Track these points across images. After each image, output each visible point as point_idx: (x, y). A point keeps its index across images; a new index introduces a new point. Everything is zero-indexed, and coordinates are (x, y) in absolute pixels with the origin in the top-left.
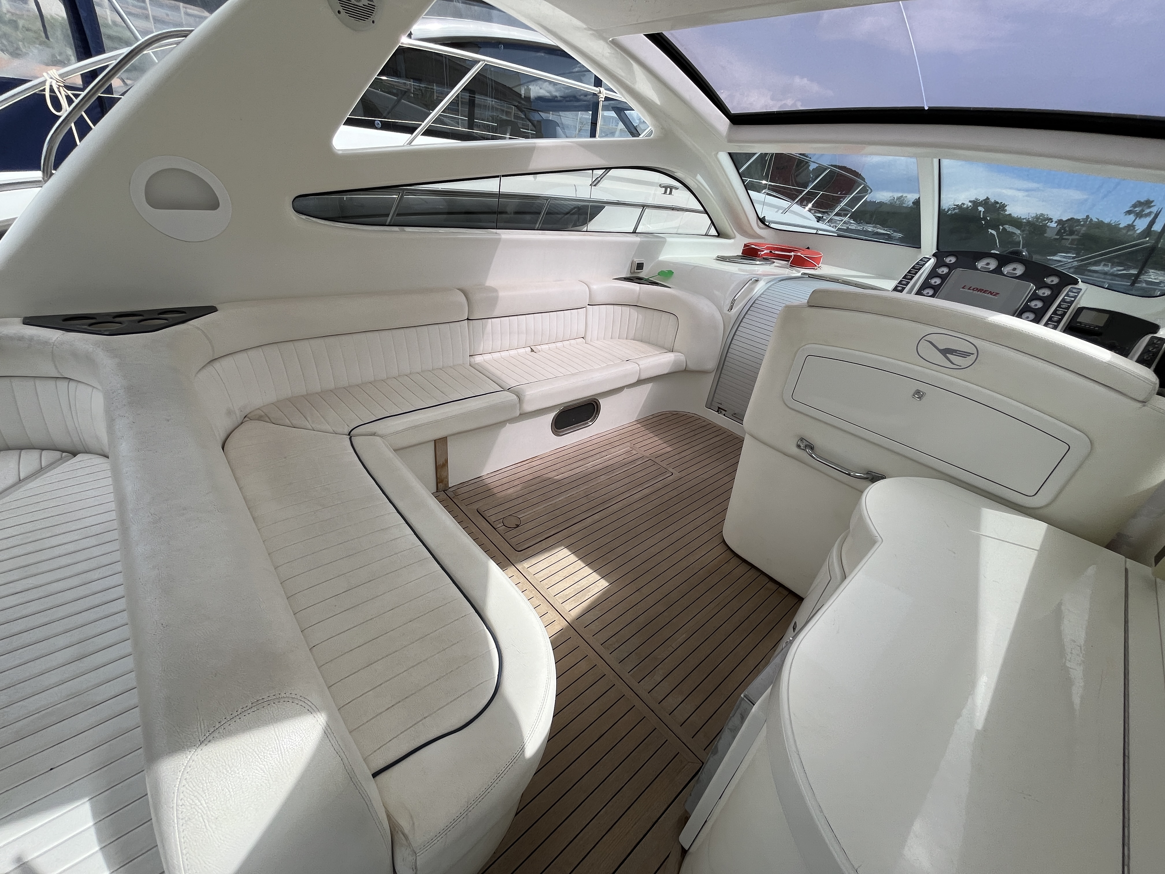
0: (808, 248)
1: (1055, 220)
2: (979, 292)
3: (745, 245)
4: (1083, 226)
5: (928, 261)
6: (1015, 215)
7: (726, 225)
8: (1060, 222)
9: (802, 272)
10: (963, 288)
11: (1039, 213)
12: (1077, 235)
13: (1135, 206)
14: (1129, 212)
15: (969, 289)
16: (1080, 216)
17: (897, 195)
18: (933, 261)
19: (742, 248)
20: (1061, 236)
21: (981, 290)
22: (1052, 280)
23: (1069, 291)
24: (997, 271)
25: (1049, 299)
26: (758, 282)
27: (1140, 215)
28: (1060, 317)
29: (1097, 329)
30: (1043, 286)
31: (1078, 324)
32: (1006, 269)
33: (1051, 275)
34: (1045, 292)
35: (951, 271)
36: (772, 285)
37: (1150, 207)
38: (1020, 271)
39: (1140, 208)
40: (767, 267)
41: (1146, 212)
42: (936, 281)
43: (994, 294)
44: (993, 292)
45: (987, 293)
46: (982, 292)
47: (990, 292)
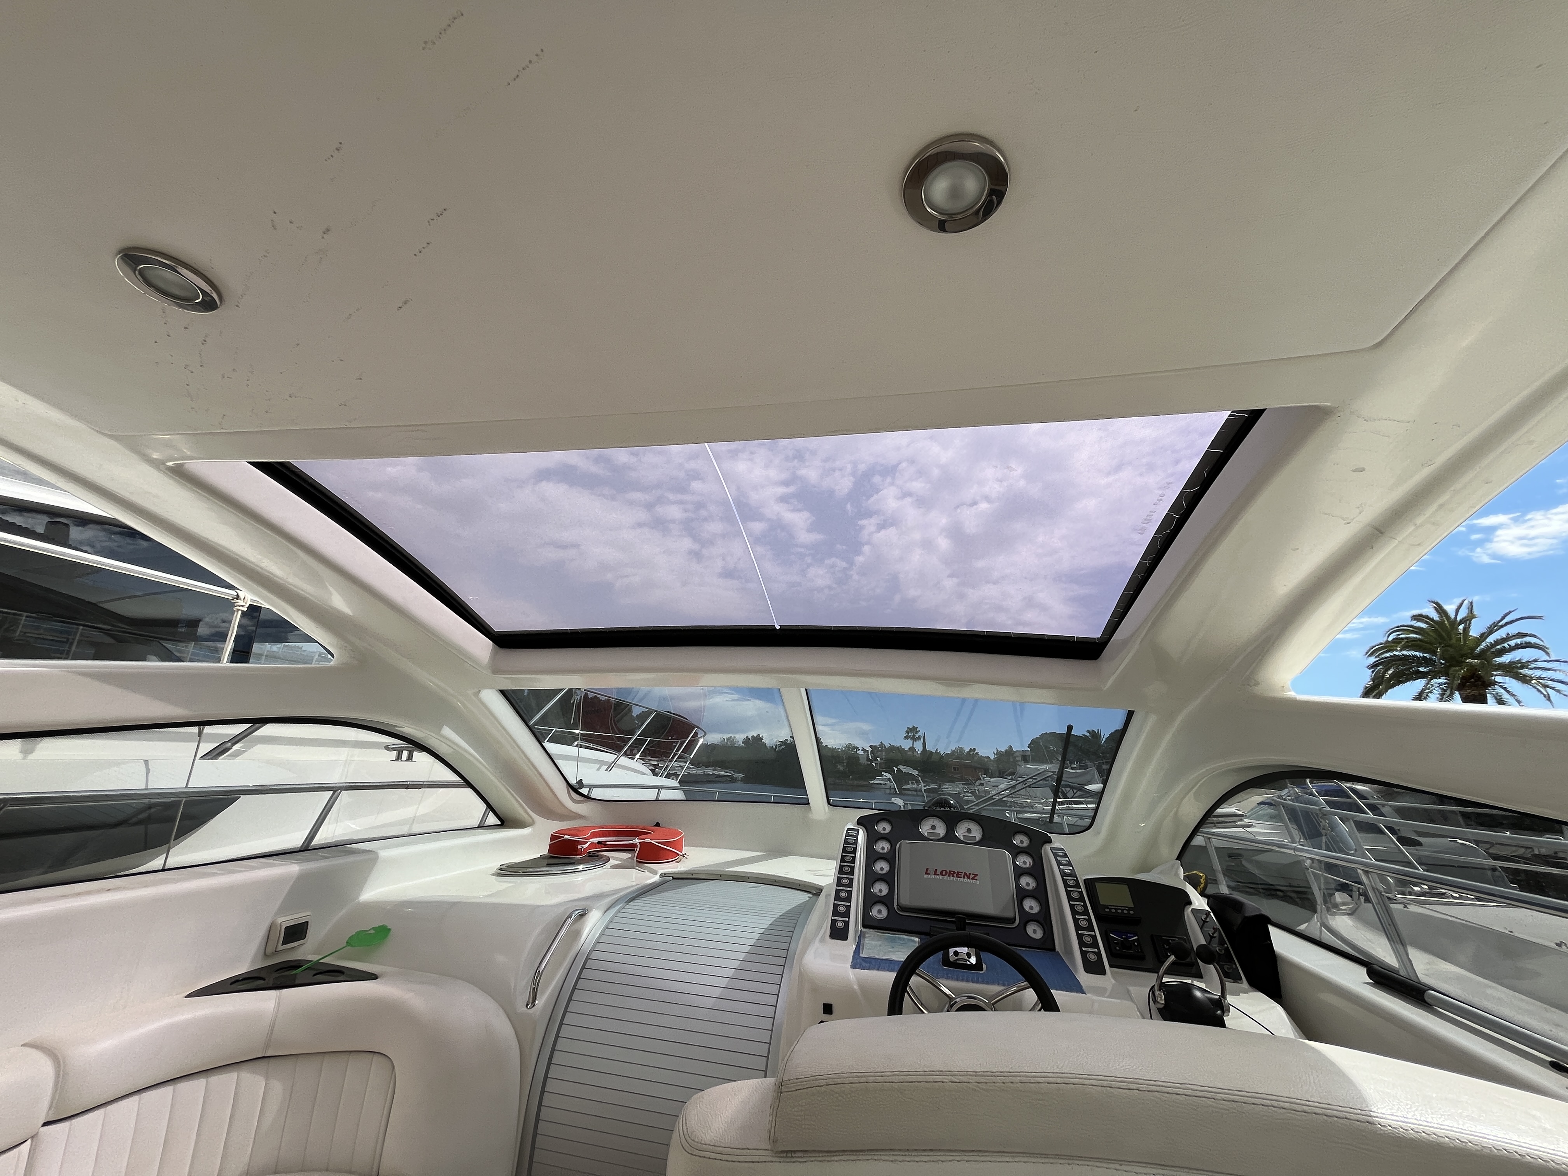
0: (658, 825)
3: (553, 837)
4: (881, 751)
5: (856, 835)
7: (514, 804)
9: (661, 872)
10: (926, 873)
13: (907, 732)
14: (906, 738)
15: (935, 874)
17: (726, 736)
18: (862, 836)
19: (549, 842)
21: (951, 874)
22: (1021, 840)
23: (1055, 855)
24: (950, 837)
25: (1038, 871)
26: (586, 916)
27: (914, 739)
28: (1082, 904)
29: (1132, 912)
30: (1016, 852)
31: (1107, 910)
32: (960, 832)
33: (1016, 833)
34: (1024, 861)
35: (893, 847)
36: (615, 916)
37: (917, 732)
38: (977, 833)
39: (912, 733)
40: (599, 871)
41: (917, 736)
42: (881, 867)
43: (972, 876)
44: (970, 874)
45: (962, 876)
46: (955, 875)
47: (965, 874)
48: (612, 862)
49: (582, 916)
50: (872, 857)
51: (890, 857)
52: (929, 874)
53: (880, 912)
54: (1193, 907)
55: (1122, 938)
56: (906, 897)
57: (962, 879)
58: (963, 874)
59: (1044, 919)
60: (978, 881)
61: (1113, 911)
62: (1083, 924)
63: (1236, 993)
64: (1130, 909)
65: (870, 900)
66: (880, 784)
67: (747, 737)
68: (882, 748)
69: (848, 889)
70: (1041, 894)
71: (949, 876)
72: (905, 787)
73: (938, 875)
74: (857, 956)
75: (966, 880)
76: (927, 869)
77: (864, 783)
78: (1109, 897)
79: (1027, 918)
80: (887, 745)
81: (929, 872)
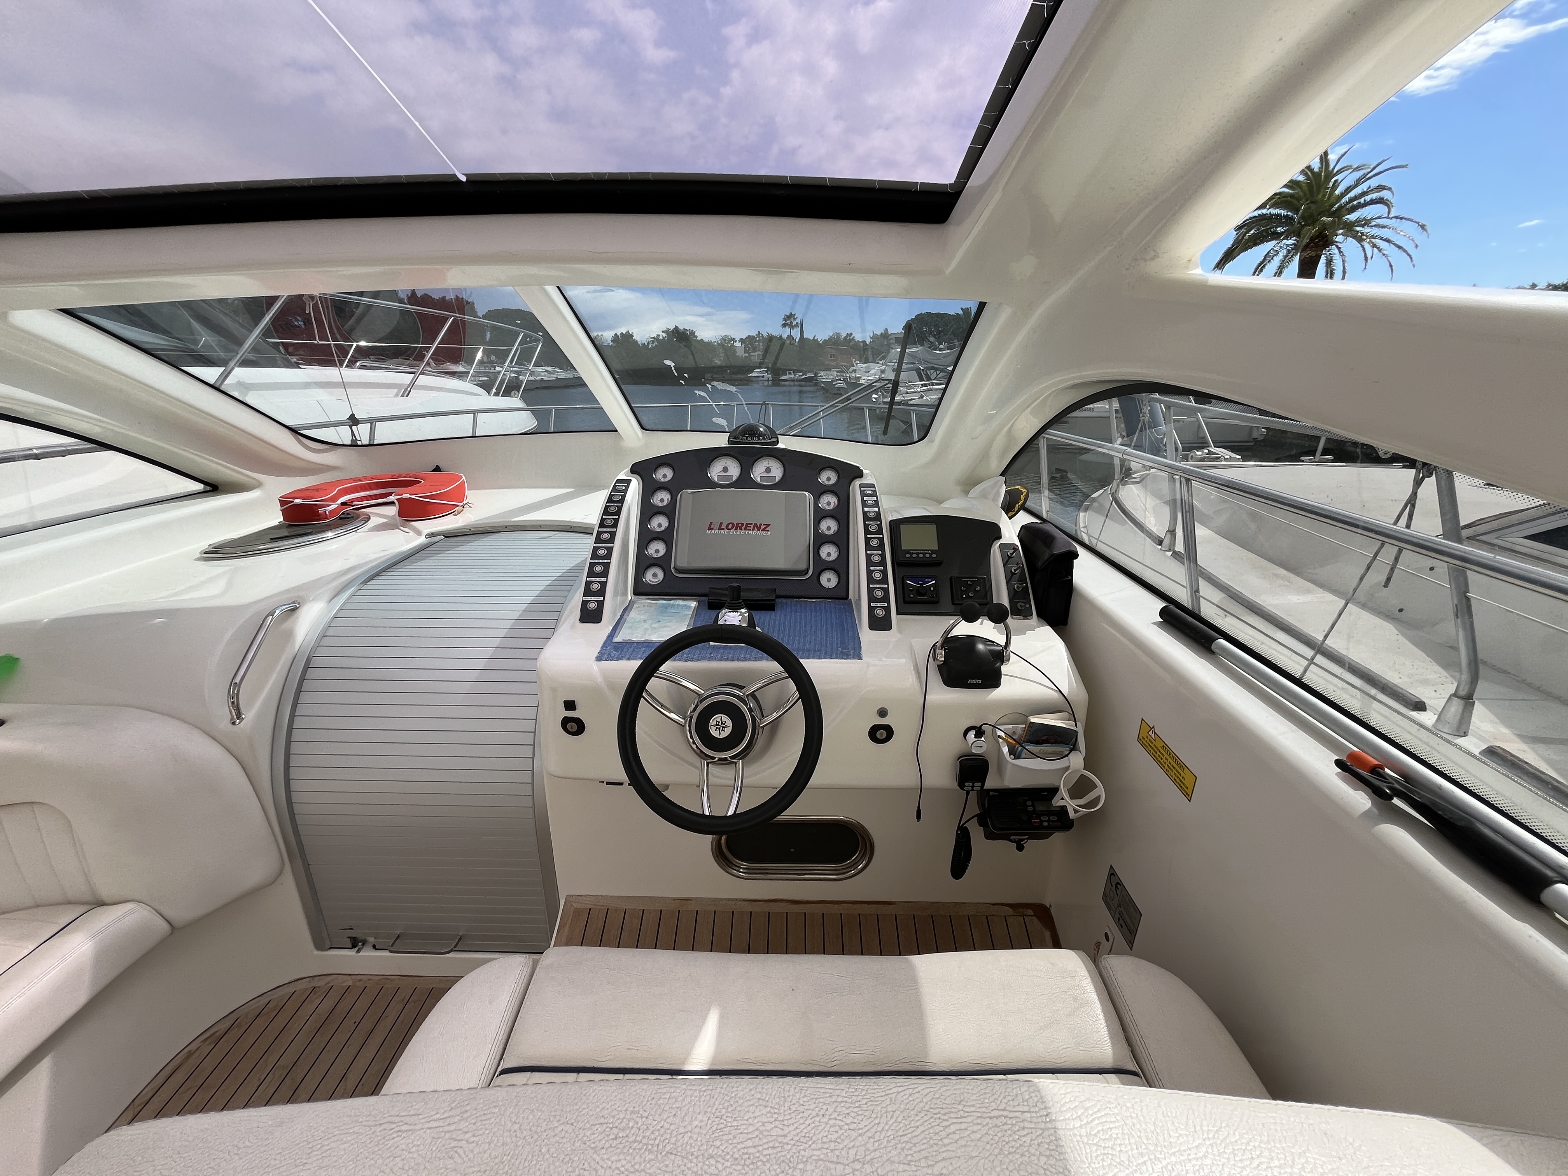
0: (437, 469)
1: (737, 340)
2: (739, 532)
3: (288, 500)
4: (759, 341)
5: (627, 487)
6: (706, 340)
8: (741, 340)
9: (426, 531)
10: (710, 528)
11: (723, 334)
12: (759, 351)
13: (785, 319)
14: (784, 325)
15: (720, 528)
16: (754, 333)
18: (635, 487)
19: (280, 508)
20: (749, 353)
21: (739, 526)
22: (828, 477)
23: (863, 495)
24: (745, 481)
25: (842, 514)
26: (299, 611)
27: (792, 327)
28: (880, 553)
29: (934, 556)
30: (820, 491)
31: (908, 555)
32: (758, 472)
33: (823, 469)
34: (829, 501)
35: (674, 497)
36: (347, 602)
37: (795, 319)
38: (777, 471)
39: (789, 321)
40: (352, 537)
41: (794, 323)
42: (659, 523)
43: (763, 527)
44: (761, 525)
45: (752, 528)
46: (743, 528)
47: (756, 525)
48: (374, 521)
49: (294, 610)
50: (648, 511)
51: (669, 512)
52: (712, 529)
53: (655, 575)
54: (1002, 541)
55: (919, 584)
56: (682, 559)
57: (750, 532)
58: (752, 526)
59: (841, 567)
60: (769, 533)
61: (914, 556)
62: (878, 576)
63: (1022, 632)
64: (933, 552)
65: (643, 563)
66: (758, 377)
67: (616, 334)
68: (759, 337)
69: (605, 561)
70: (842, 540)
71: (736, 529)
72: (783, 378)
73: (723, 529)
74: (609, 642)
75: (756, 532)
76: (711, 523)
77: (743, 377)
78: (911, 541)
79: (822, 566)
80: (765, 335)
81: (712, 527)
